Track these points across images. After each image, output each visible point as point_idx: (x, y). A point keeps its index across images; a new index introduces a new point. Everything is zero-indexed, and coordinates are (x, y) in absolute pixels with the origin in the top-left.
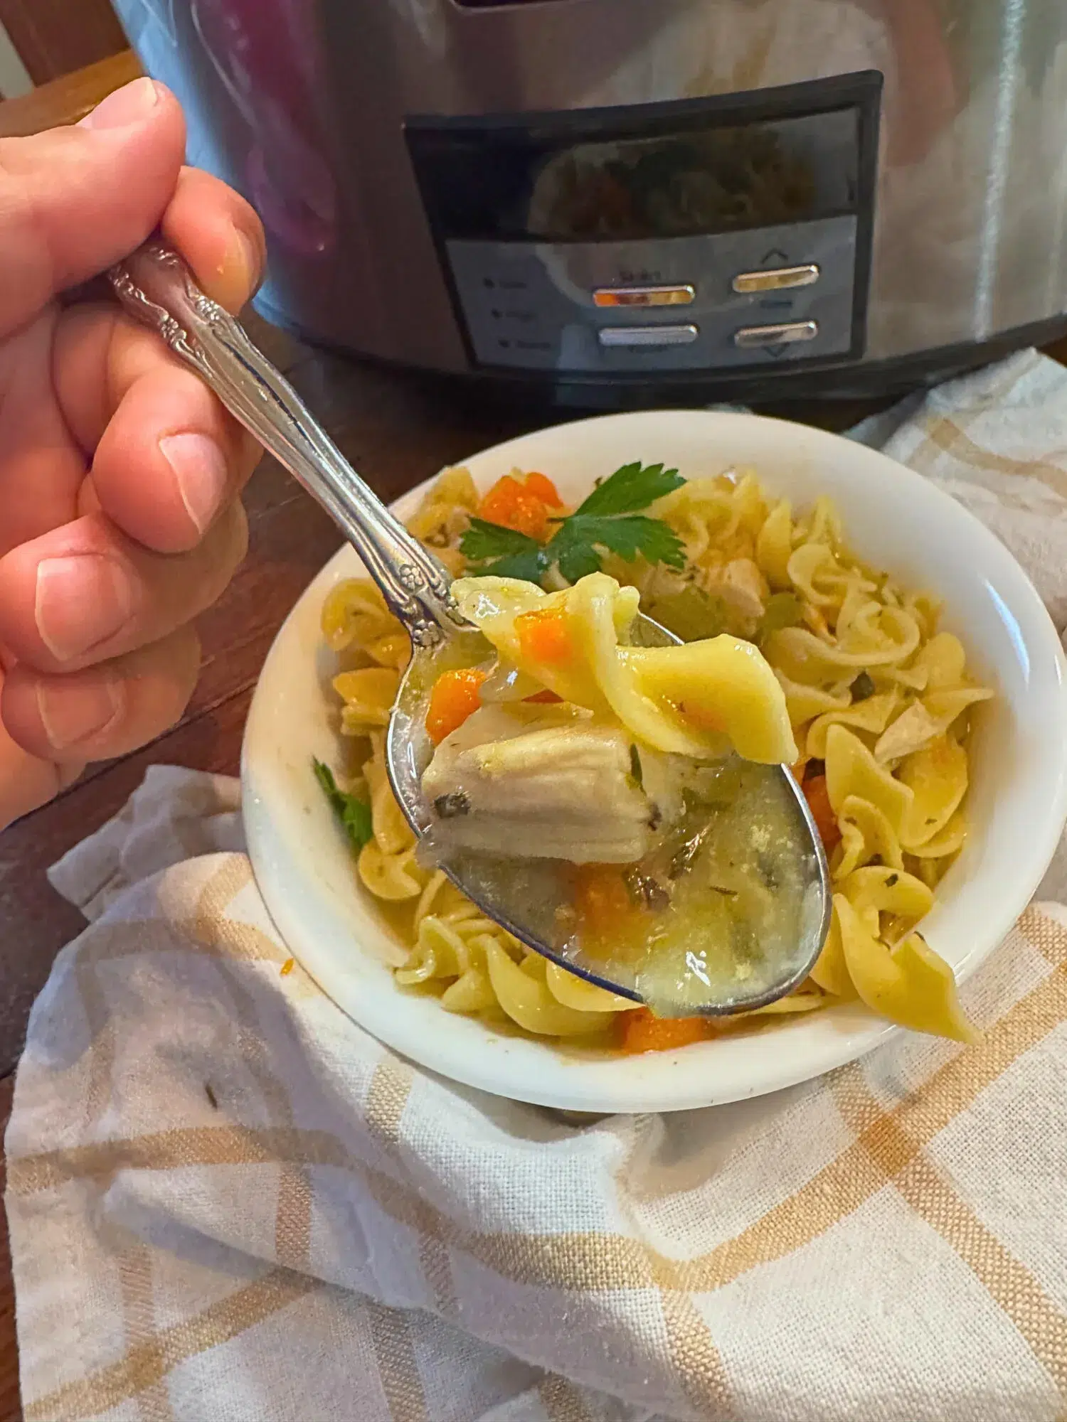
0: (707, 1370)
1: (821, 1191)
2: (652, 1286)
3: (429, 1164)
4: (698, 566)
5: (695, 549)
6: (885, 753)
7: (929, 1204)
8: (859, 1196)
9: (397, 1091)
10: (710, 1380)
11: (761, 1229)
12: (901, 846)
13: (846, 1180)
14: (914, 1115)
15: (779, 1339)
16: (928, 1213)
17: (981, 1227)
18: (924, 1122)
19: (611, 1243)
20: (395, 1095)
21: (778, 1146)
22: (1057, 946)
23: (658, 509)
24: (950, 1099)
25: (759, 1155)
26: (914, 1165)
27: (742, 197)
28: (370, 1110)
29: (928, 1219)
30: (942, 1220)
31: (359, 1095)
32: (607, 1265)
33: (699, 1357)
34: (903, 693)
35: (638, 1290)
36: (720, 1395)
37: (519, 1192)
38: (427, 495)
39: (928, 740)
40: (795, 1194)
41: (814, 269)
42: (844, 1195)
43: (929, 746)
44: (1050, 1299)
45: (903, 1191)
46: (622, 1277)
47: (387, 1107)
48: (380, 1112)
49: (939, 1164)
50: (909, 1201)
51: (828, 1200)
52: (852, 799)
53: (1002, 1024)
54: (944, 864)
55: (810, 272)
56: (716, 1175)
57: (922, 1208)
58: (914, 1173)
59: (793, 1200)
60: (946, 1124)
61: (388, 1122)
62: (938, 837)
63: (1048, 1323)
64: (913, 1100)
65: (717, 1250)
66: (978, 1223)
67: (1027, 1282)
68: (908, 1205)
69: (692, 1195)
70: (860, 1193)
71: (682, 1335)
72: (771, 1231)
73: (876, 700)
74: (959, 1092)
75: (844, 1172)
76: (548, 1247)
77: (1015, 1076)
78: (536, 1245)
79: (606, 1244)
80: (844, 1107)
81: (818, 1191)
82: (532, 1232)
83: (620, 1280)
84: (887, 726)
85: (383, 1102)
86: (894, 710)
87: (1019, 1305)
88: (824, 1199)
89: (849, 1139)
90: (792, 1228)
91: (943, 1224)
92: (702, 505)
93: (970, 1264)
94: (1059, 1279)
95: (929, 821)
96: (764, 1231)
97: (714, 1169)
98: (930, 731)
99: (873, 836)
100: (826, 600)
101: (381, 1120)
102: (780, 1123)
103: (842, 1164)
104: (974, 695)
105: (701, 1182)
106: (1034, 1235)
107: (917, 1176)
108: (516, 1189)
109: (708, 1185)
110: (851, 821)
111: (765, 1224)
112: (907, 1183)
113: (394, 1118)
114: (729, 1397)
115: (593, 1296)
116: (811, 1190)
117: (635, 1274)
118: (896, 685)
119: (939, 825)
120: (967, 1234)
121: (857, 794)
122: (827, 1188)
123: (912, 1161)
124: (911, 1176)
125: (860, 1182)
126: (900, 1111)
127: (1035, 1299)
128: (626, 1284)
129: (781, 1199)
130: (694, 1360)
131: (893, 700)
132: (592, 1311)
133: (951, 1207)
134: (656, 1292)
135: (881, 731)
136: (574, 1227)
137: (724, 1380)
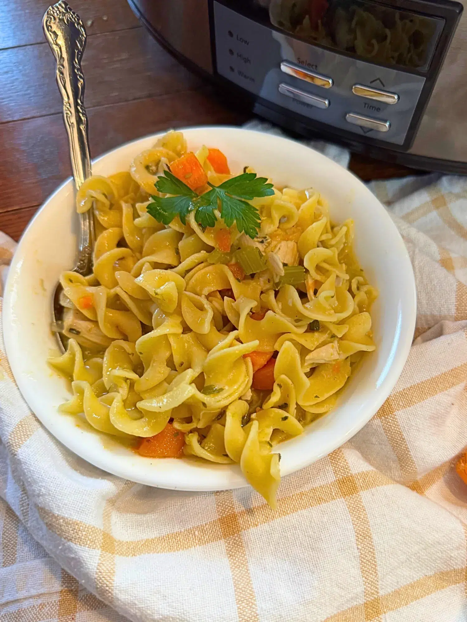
0: (107, 586)
1: (194, 533)
2: (98, 549)
3: (26, 470)
4: (268, 237)
5: (269, 228)
6: (310, 360)
7: (233, 554)
8: (208, 540)
9: (24, 435)
10: (107, 590)
11: (161, 539)
12: (297, 404)
13: (206, 532)
14: (246, 517)
15: (142, 585)
16: (231, 557)
17: (248, 570)
18: (248, 522)
19: (88, 528)
20: (23, 437)
21: (182, 510)
22: (341, 471)
23: (256, 202)
24: (264, 516)
25: (173, 511)
26: (236, 537)
27: (388, 32)
28: (10, 439)
29: (230, 559)
30: (235, 562)
31: (7, 431)
32: (82, 536)
33: (105, 581)
34: (330, 336)
35: (91, 549)
36: (109, 596)
37: (57, 495)
38: (159, 140)
39: (334, 360)
40: (183, 530)
41: (396, 97)
42: (203, 537)
43: (334, 363)
44: (257, 606)
45: (226, 544)
46: (87, 542)
47: (16, 441)
48: (13, 441)
49: (246, 540)
50: (227, 550)
51: (195, 537)
52: (283, 376)
53: (302, 494)
54: (316, 417)
55: (394, 98)
56: (152, 512)
57: (230, 554)
58: (235, 540)
59: (181, 532)
60: (256, 526)
61: (15, 447)
62: (317, 405)
63: (250, 614)
64: (250, 511)
65: (140, 541)
66: (248, 568)
67: (251, 597)
68: (226, 551)
69: (139, 517)
70: (209, 539)
71: (102, 571)
72: (166, 541)
73: (316, 334)
74: (269, 515)
75: (207, 529)
76: (61, 521)
77: (293, 518)
78: (57, 518)
79: (85, 528)
80: (219, 504)
81: (193, 532)
82: (57, 513)
83: (85, 543)
84: (317, 347)
85: (16, 438)
86: (323, 342)
87: (243, 604)
88: (194, 536)
89: (215, 516)
90: (175, 543)
91: (234, 563)
92: (280, 207)
93: (234, 582)
94: (264, 600)
95: (316, 397)
96: (163, 540)
97: (152, 510)
98: (336, 356)
99: (286, 395)
100: (318, 278)
101: (12, 445)
102: (187, 502)
103: (207, 526)
104: (364, 348)
105: (146, 513)
106: (265, 581)
107: (235, 541)
108: (57, 494)
109: (147, 516)
110: (280, 386)
111: (165, 538)
112: (229, 543)
113: (18, 446)
114: (112, 598)
115: (72, 545)
116: (189, 531)
117: (93, 543)
118: (329, 332)
119: (319, 400)
120: (241, 570)
121: (286, 375)
122: (197, 533)
123: (236, 535)
124: (233, 540)
125: (211, 535)
126: (242, 514)
127: (251, 604)
128: (87, 546)
129: (176, 530)
130: (103, 581)
131: (324, 337)
132: (70, 549)
133: (241, 558)
134: (99, 552)
135: (312, 349)
136: (75, 517)
137: (112, 592)
